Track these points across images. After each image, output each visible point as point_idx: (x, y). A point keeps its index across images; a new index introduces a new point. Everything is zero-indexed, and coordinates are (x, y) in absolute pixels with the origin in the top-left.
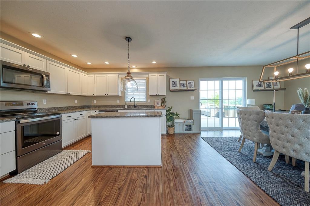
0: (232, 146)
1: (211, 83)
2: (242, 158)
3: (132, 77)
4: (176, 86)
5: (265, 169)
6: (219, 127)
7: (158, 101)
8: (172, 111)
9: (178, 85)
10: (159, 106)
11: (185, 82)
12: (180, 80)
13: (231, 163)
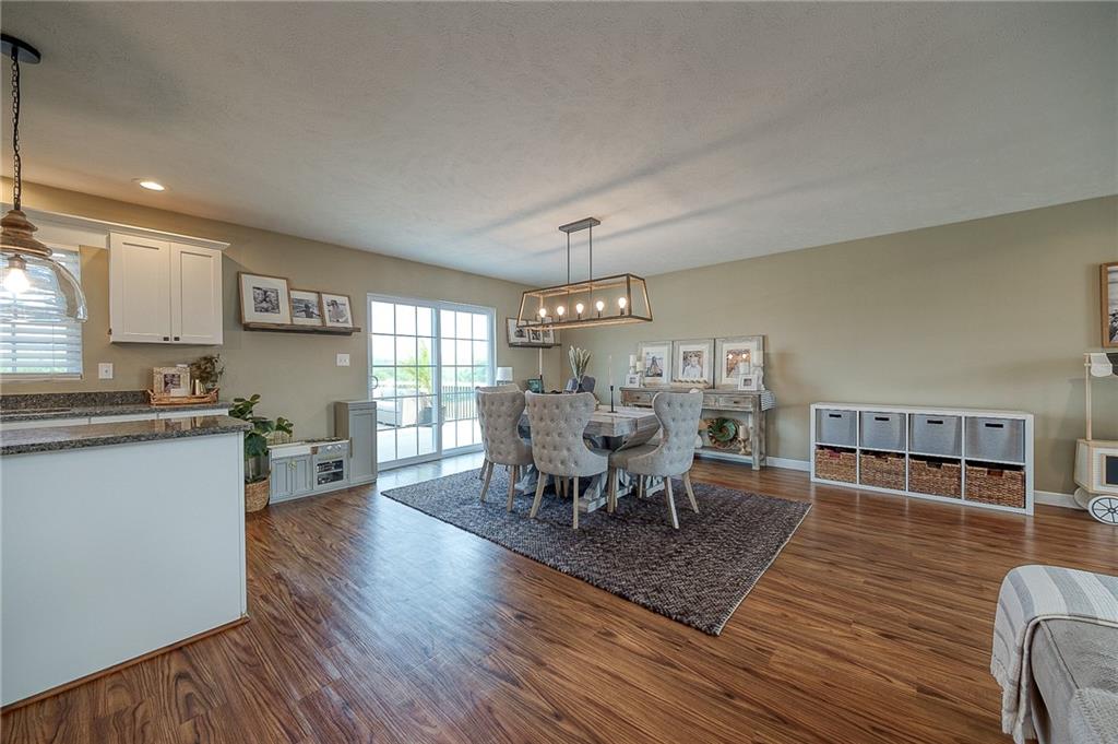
0: (465, 493)
1: (406, 311)
2: (487, 511)
3: (45, 249)
4: (275, 308)
5: (525, 517)
6: (431, 452)
7: (172, 371)
8: (258, 411)
9: (284, 306)
10: (180, 392)
11: (312, 298)
12: (290, 289)
13: (466, 530)
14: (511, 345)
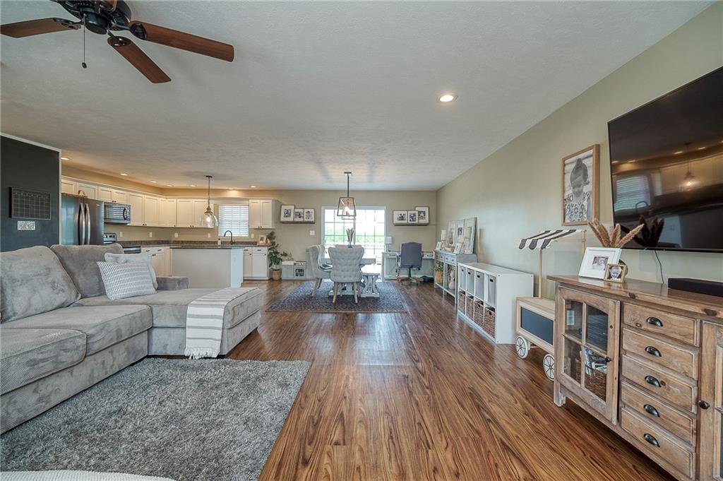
4: (290, 216)
7: (262, 236)
10: (262, 242)
11: (301, 211)
12: (295, 208)
14: (397, 225)
